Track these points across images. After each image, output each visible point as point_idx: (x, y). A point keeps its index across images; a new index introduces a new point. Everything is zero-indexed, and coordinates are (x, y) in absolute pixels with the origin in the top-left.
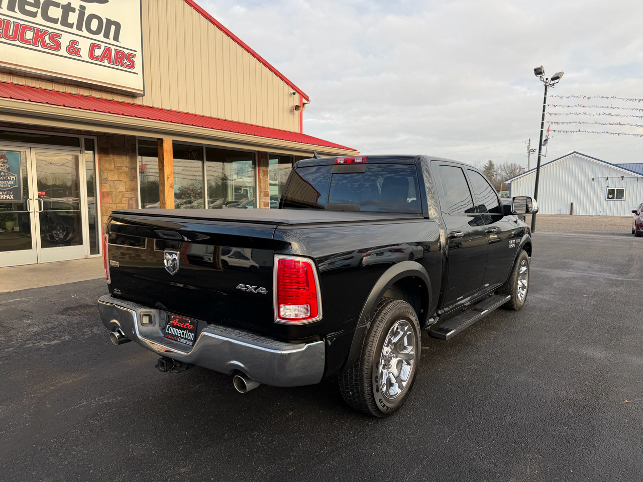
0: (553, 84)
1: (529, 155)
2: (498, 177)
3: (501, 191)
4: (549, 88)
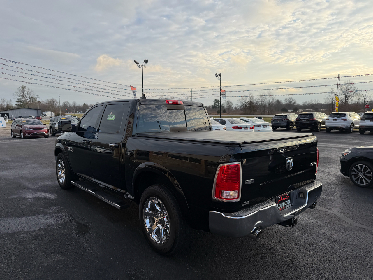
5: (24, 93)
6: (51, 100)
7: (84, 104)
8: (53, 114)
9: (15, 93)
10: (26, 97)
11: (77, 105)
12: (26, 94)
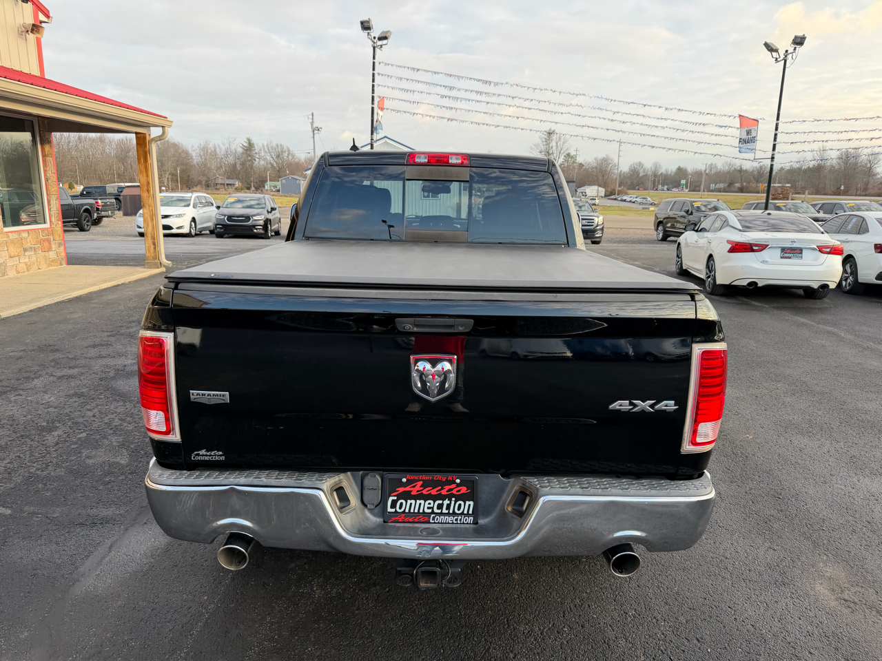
0: (381, 46)
1: (314, 134)
2: (262, 162)
3: (268, 182)
4: (377, 50)
5: (551, 146)
6: (603, 159)
7: (679, 169)
8: (602, 191)
9: (533, 147)
10: (553, 153)
11: (662, 170)
12: (554, 148)
